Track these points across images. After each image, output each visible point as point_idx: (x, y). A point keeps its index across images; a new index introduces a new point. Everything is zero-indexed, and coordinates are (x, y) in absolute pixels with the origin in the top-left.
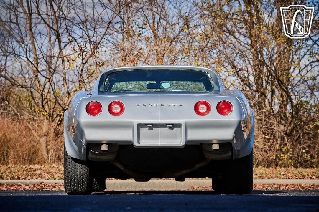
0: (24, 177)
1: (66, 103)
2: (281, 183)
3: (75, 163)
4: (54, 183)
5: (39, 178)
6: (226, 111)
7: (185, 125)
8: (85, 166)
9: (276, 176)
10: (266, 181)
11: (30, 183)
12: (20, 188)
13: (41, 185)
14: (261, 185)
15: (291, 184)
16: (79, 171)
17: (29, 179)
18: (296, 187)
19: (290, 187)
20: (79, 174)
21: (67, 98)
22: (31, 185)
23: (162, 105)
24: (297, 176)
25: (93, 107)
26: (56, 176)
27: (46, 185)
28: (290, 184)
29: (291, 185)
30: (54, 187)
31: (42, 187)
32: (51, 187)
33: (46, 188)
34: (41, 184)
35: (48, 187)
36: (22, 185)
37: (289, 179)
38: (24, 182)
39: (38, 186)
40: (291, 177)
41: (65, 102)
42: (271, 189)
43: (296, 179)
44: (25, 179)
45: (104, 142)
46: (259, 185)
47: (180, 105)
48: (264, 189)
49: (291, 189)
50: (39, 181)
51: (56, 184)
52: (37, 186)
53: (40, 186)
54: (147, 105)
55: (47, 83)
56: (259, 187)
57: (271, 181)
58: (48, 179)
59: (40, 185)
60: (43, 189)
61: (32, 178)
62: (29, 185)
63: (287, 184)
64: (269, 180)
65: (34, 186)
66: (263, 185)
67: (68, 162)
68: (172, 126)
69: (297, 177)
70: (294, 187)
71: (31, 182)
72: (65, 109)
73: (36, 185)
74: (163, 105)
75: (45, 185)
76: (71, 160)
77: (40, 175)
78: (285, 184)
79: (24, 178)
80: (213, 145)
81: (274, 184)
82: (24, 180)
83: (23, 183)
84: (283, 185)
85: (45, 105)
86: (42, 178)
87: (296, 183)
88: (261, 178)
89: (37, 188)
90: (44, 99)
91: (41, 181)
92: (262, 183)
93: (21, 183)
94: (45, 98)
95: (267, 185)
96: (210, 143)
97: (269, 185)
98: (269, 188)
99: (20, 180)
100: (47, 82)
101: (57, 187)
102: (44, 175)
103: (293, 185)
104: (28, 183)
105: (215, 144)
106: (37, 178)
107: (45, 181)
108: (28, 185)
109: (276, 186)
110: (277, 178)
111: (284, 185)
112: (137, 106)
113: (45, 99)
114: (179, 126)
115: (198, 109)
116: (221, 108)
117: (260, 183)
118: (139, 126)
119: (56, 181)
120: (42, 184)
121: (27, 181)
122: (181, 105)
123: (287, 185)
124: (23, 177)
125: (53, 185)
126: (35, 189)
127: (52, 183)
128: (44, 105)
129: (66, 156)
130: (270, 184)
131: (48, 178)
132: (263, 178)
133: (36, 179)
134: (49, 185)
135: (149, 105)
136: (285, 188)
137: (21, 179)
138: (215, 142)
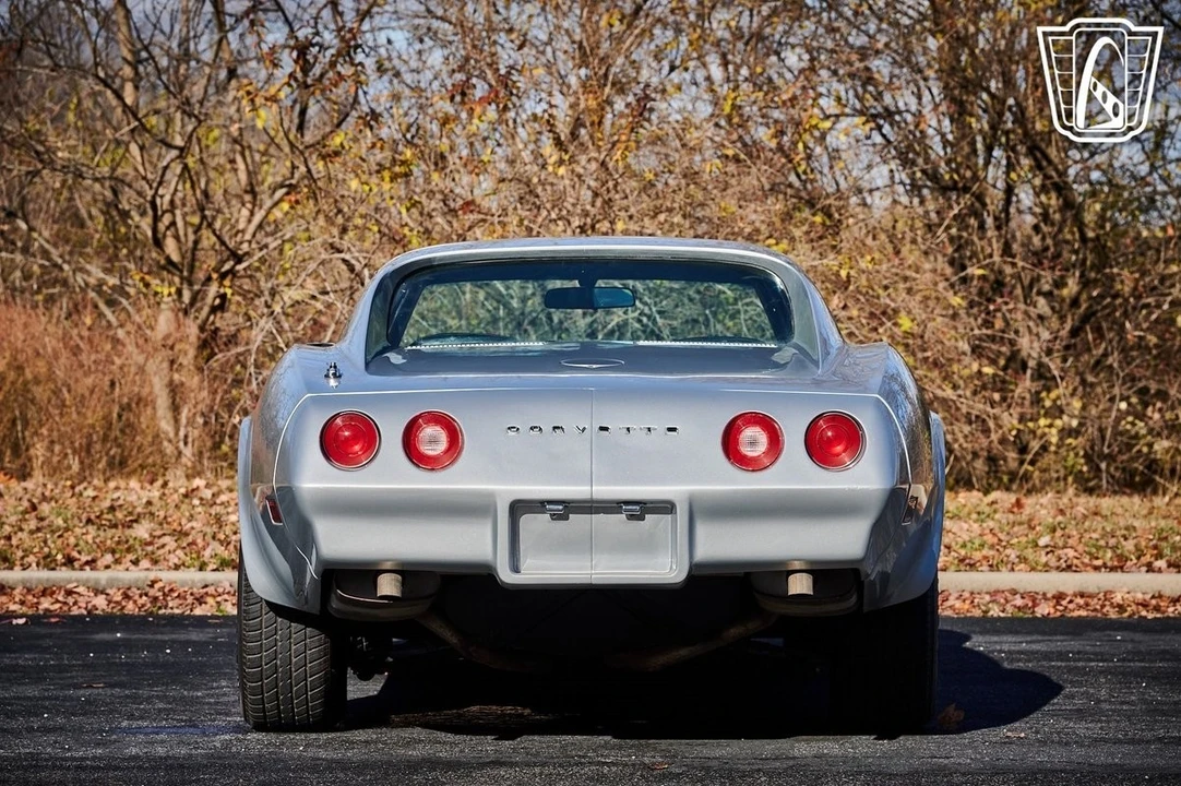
0: (89, 558)
1: (243, 231)
2: (1040, 589)
3: (280, 620)
4: (200, 585)
5: (145, 563)
6: (839, 448)
7: (686, 508)
8: (317, 632)
9: (1018, 557)
10: (983, 579)
11: (111, 582)
12: (75, 603)
13: (152, 592)
14: (966, 595)
15: (1077, 590)
16: (293, 647)
17: (107, 567)
18: (1093, 602)
19: (1071, 606)
20: (294, 660)
21: (245, 212)
22: (114, 590)
23: (602, 429)
24: (1097, 558)
25: (347, 434)
26: (207, 553)
27: (172, 590)
28: (1070, 592)
29: (1075, 595)
30: (200, 600)
31: (156, 599)
32: (190, 600)
33: (170, 604)
34: (152, 586)
35: (178, 601)
36: (81, 590)
37: (1069, 568)
38: (88, 580)
39: (141, 596)
40: (1075, 561)
41: (241, 226)
42: (1002, 615)
43: (1097, 568)
44: (92, 563)
45: (388, 566)
46: (956, 595)
47: (670, 430)
48: (977, 613)
49: (1076, 614)
50: (143, 575)
51: (206, 586)
52: (137, 597)
53: (146, 595)
54: (547, 428)
55: (173, 165)
56: (958, 604)
57: (1003, 579)
58: (177, 567)
59: (148, 589)
60: (160, 608)
61: (117, 562)
62: (108, 591)
63: (1061, 590)
64: (995, 575)
65: (126, 596)
66: (972, 593)
67: (252, 616)
68: (641, 509)
69: (1098, 563)
70: (1087, 604)
71: (117, 580)
72: (240, 252)
73: (134, 590)
74: (606, 429)
75: (166, 590)
76: (265, 609)
77: (150, 548)
78: (1054, 592)
79: (87, 563)
80: (792, 578)
81: (1014, 592)
82: (87, 568)
83: (85, 583)
84: (1044, 594)
85: (165, 236)
86: (155, 562)
87: (1092, 589)
88: (967, 564)
89: (135, 602)
90: (160, 213)
91: (152, 575)
92: (969, 588)
93: (79, 582)
94: (165, 207)
95: (987, 598)
96: (778, 572)
97: (994, 593)
98: (995, 612)
99: (73, 569)
100: (172, 161)
101: (210, 600)
102: (163, 546)
103: (1082, 595)
104: (103, 582)
105: (798, 575)
106: (136, 562)
107: (167, 576)
108: (102, 592)
109: (1019, 602)
110: (1022, 566)
111: (1049, 595)
112: (510, 433)
113: (164, 212)
114: (666, 507)
115: (736, 442)
116: (821, 437)
117: (959, 588)
118: (518, 508)
119: (209, 576)
120: (157, 586)
121: (102, 576)
122: (674, 430)
123: (1059, 597)
124: (84, 558)
125: (195, 590)
126: (130, 608)
127: (193, 582)
128: (160, 236)
129: (247, 592)
130: (997, 592)
131: (176, 561)
132: (972, 566)
133: (132, 567)
134: (182, 590)
135: (555, 428)
136: (1052, 611)
137: (76, 564)
138: (798, 568)
